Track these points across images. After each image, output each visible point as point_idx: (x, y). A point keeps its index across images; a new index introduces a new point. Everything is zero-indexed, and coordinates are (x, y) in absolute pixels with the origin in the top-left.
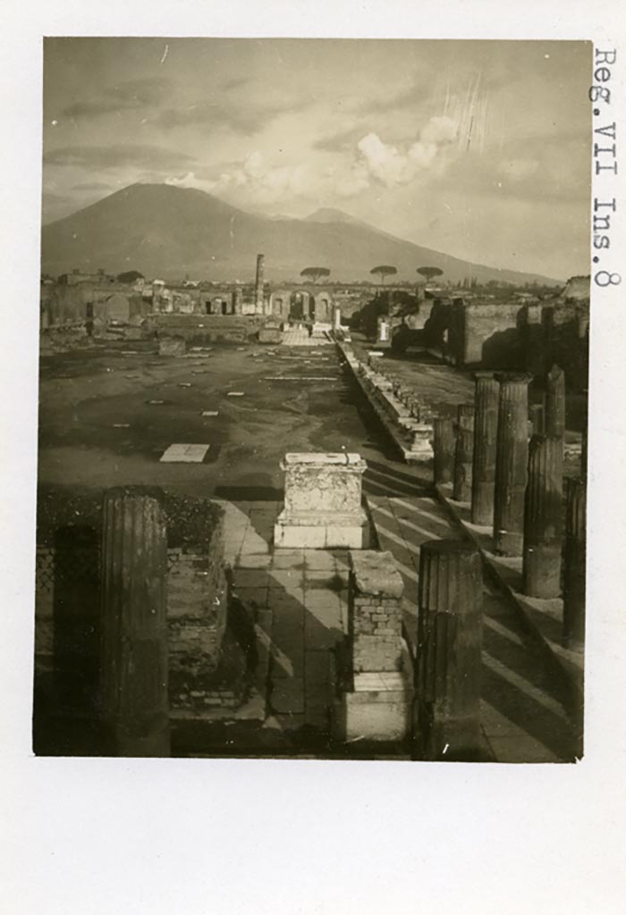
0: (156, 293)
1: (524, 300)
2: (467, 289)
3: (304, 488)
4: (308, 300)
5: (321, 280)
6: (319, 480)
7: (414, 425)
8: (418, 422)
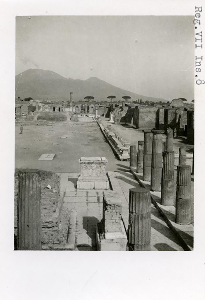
0: (37, 105)
1: (158, 107)
2: (139, 103)
3: (87, 169)
4: (87, 107)
5: (91, 100)
6: (92, 166)
7: (122, 148)
8: (124, 147)
